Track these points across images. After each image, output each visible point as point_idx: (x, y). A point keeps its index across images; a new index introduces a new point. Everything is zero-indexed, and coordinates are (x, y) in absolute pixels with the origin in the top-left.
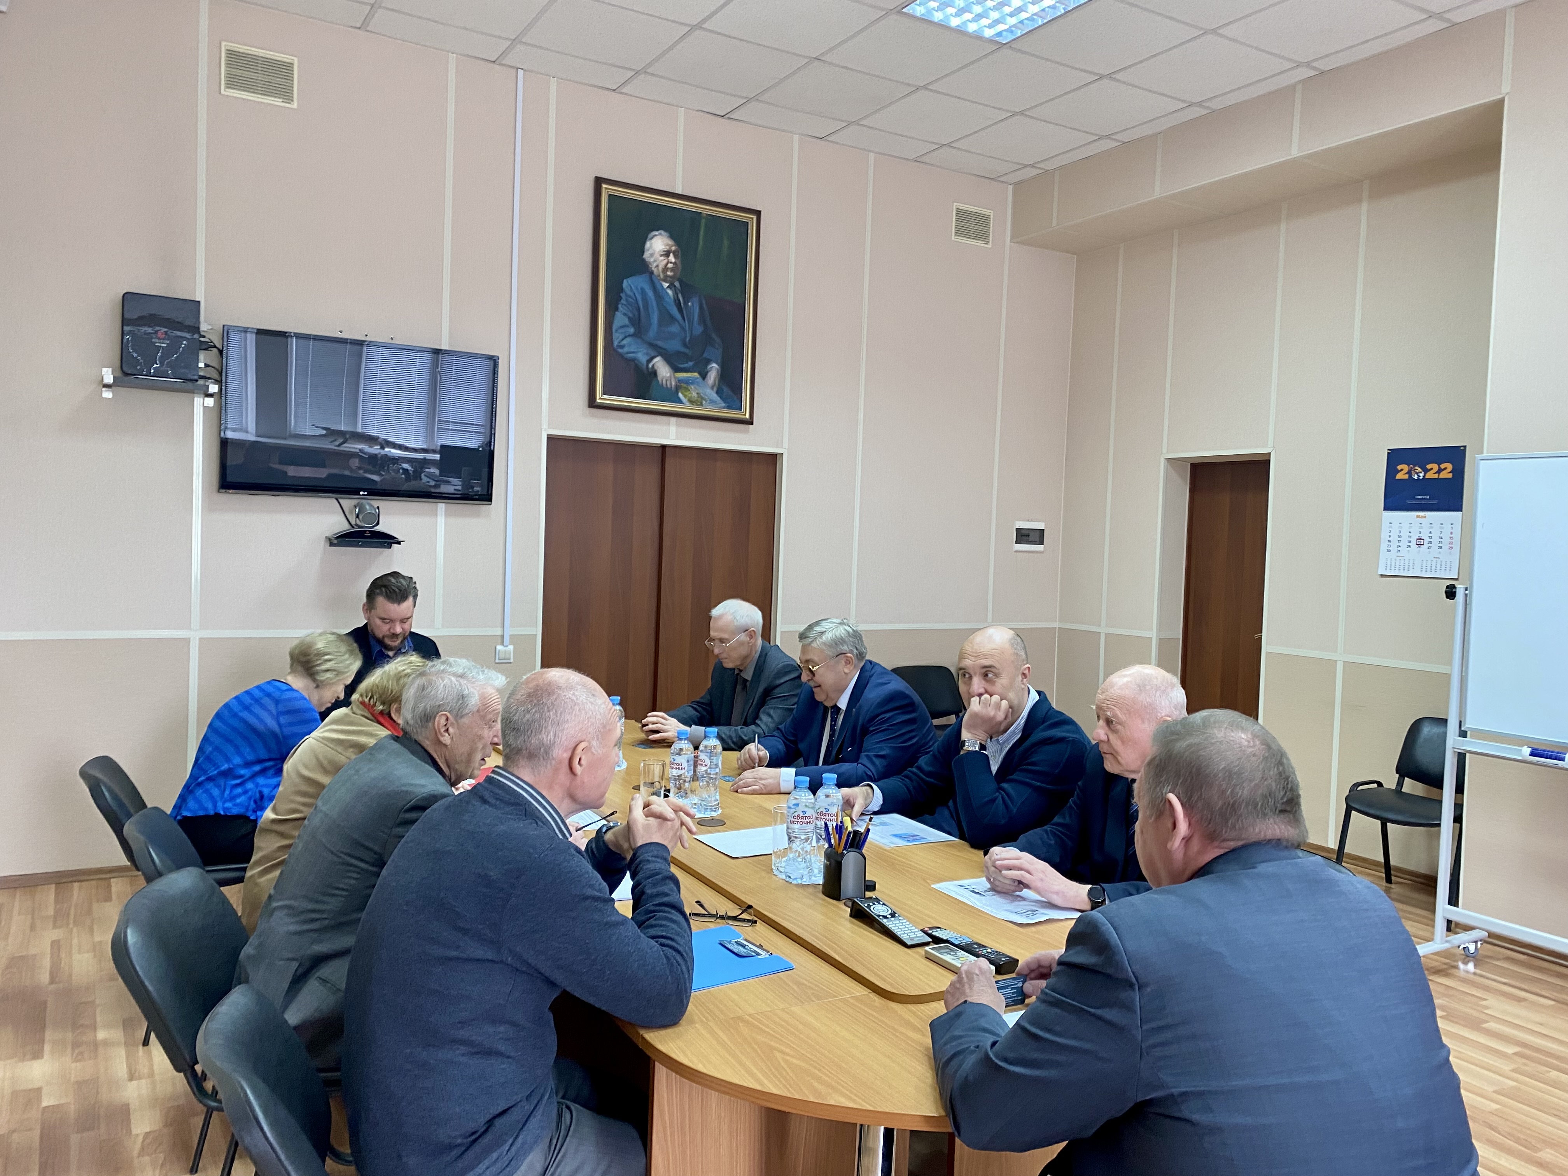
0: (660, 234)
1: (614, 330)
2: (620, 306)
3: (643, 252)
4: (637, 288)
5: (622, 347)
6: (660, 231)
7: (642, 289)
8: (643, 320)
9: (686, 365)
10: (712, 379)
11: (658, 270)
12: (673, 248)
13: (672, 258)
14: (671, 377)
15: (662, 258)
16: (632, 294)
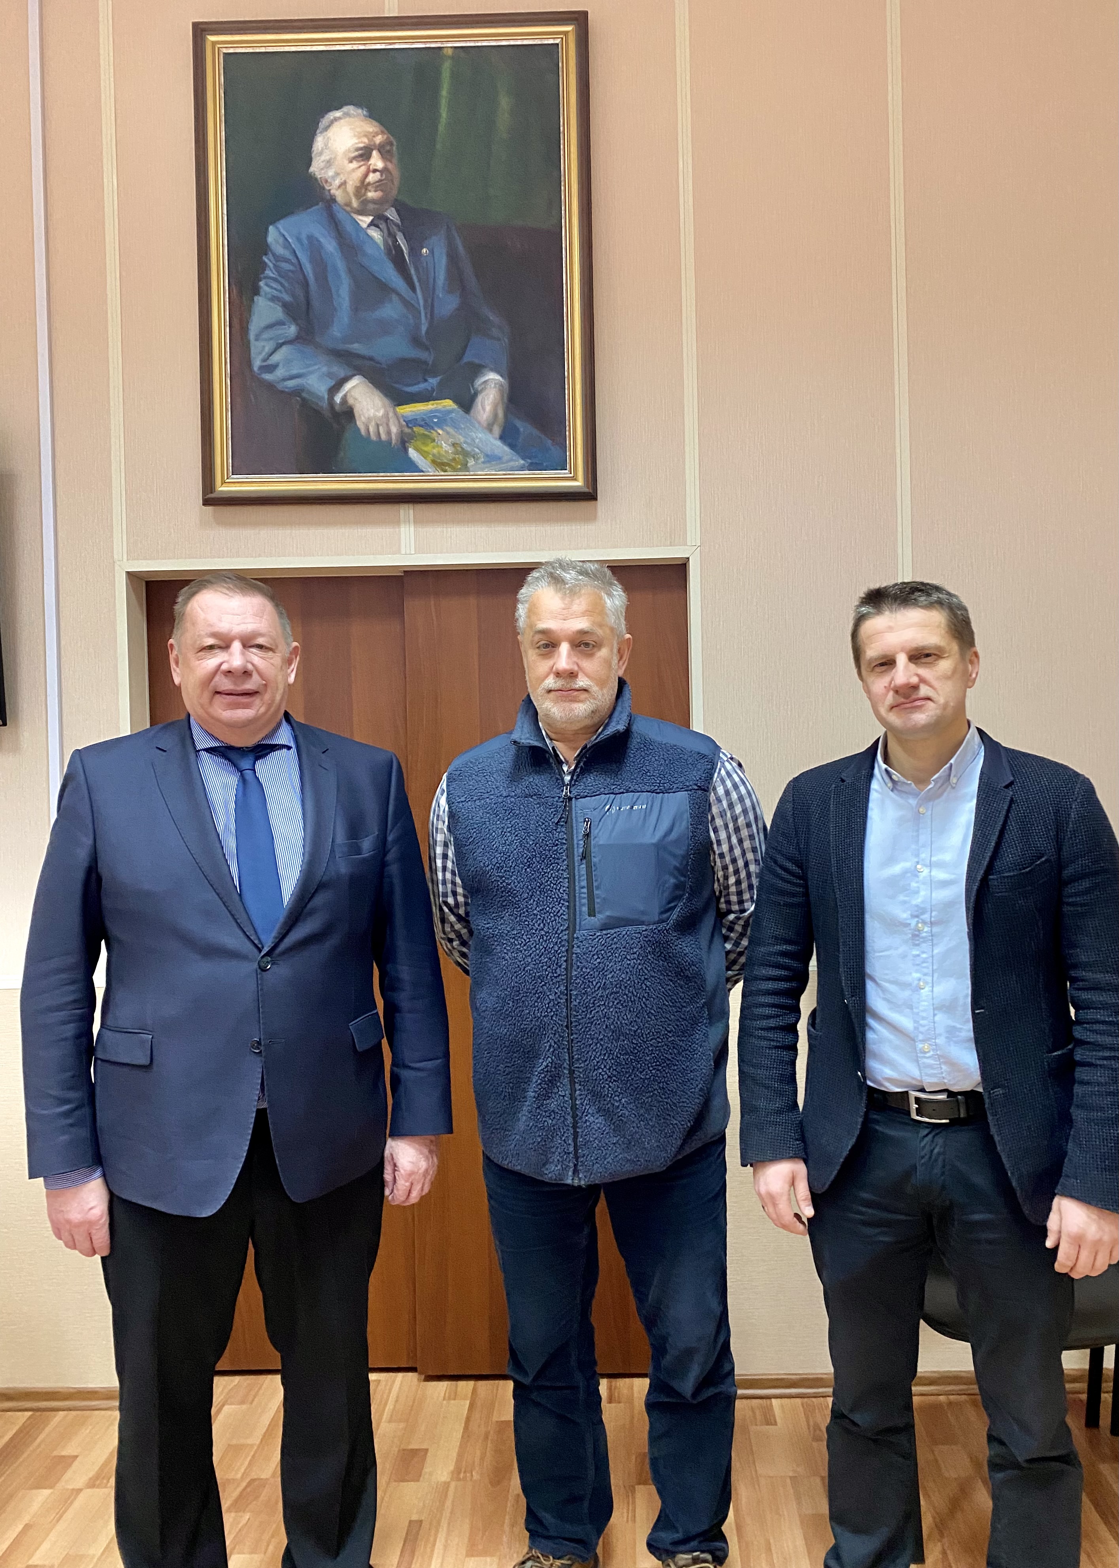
0: (347, 115)
1: (252, 336)
2: (262, 284)
3: (309, 162)
4: (299, 240)
5: (271, 368)
6: (345, 109)
7: (310, 238)
8: (316, 303)
9: (422, 386)
10: (488, 408)
11: (345, 191)
12: (379, 139)
13: (377, 161)
14: (386, 415)
15: (355, 164)
16: (287, 254)
